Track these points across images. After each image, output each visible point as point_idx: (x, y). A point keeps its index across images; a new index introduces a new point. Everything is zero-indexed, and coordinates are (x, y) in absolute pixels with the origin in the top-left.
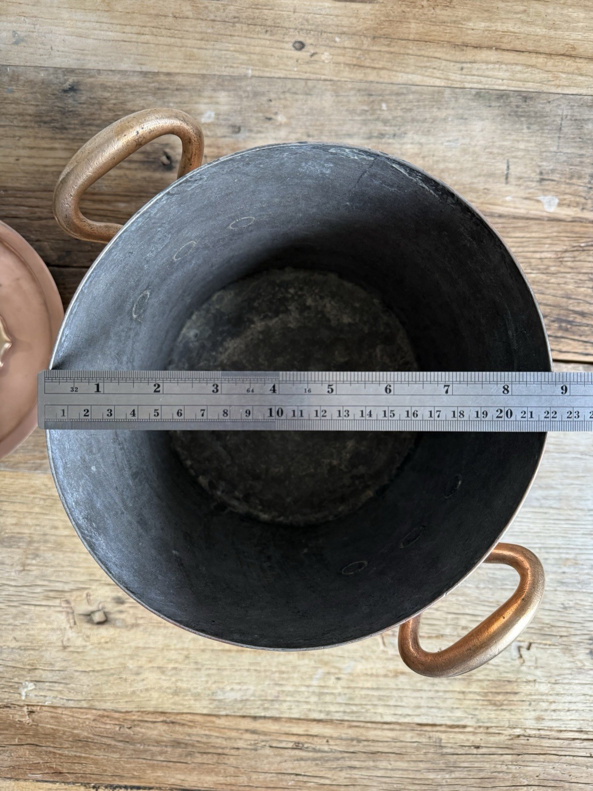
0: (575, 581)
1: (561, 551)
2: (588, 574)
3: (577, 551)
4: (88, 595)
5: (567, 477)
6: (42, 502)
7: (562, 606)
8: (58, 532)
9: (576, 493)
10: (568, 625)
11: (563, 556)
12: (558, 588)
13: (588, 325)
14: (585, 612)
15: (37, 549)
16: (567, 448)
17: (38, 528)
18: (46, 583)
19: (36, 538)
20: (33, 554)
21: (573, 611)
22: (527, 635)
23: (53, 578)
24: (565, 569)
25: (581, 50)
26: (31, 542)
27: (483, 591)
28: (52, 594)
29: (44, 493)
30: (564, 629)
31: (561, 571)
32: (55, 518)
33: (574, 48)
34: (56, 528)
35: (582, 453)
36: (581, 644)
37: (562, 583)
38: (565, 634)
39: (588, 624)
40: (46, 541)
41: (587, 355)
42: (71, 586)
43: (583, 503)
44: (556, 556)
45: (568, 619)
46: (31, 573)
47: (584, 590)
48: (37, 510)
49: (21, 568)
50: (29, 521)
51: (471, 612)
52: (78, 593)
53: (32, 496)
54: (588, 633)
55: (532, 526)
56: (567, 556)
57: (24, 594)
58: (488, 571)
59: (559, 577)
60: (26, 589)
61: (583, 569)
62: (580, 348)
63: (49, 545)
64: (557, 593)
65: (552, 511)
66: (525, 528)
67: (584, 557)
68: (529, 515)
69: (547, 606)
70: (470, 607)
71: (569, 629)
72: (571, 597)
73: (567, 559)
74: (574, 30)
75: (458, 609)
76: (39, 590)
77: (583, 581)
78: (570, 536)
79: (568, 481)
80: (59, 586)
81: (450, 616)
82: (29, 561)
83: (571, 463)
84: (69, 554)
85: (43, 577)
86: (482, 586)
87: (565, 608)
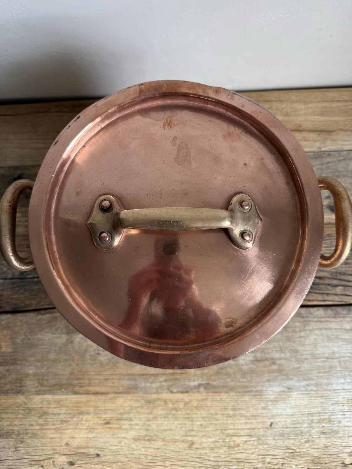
0: (331, 431)
1: (321, 414)
2: (337, 426)
3: (330, 414)
4: (53, 462)
5: (320, 373)
6: (23, 412)
7: (324, 446)
8: (33, 428)
9: (326, 381)
10: (329, 456)
11: (322, 417)
12: (321, 436)
13: (323, 284)
14: (338, 449)
15: (23, 438)
16: (318, 356)
17: (22, 426)
18: (29, 457)
19: (21, 432)
20: (20, 441)
21: (331, 448)
22: (306, 464)
23: (33, 454)
24: (324, 425)
25: (304, 127)
26: (19, 435)
27: (278, 441)
28: (33, 463)
29: (24, 406)
30: (327, 459)
31: (321, 426)
32: (31, 420)
33: (300, 126)
34: (32, 425)
35: (327, 358)
36: (338, 467)
37: (324, 433)
38: (327, 462)
39: (341, 455)
40: (27, 433)
41: (324, 301)
42: (44, 457)
43: (330, 386)
44: (318, 418)
45: (329, 453)
46: (20, 452)
47: (336, 436)
48: (20, 416)
49: (15, 450)
50: (17, 423)
51: (272, 453)
52: (48, 461)
53: (17, 408)
54: (341, 460)
55: (302, 402)
56: (325, 417)
57: (17, 464)
58: (280, 429)
59: (321, 430)
60: (18, 461)
61: (334, 424)
62: (320, 297)
63: (29, 435)
64: (321, 438)
65: (313, 393)
66: (298, 404)
67: (334, 417)
68: (300, 396)
69: (316, 447)
70: (271, 451)
71: (330, 459)
72: (329, 440)
73: (324, 419)
74: (299, 115)
75: (264, 452)
76: (25, 461)
77: (335, 431)
78: (325, 405)
79: (321, 375)
80: (37, 458)
81: (260, 457)
82: (19, 445)
83: (320, 364)
84: (40, 440)
85: (27, 453)
86: (277, 438)
87: (326, 447)
